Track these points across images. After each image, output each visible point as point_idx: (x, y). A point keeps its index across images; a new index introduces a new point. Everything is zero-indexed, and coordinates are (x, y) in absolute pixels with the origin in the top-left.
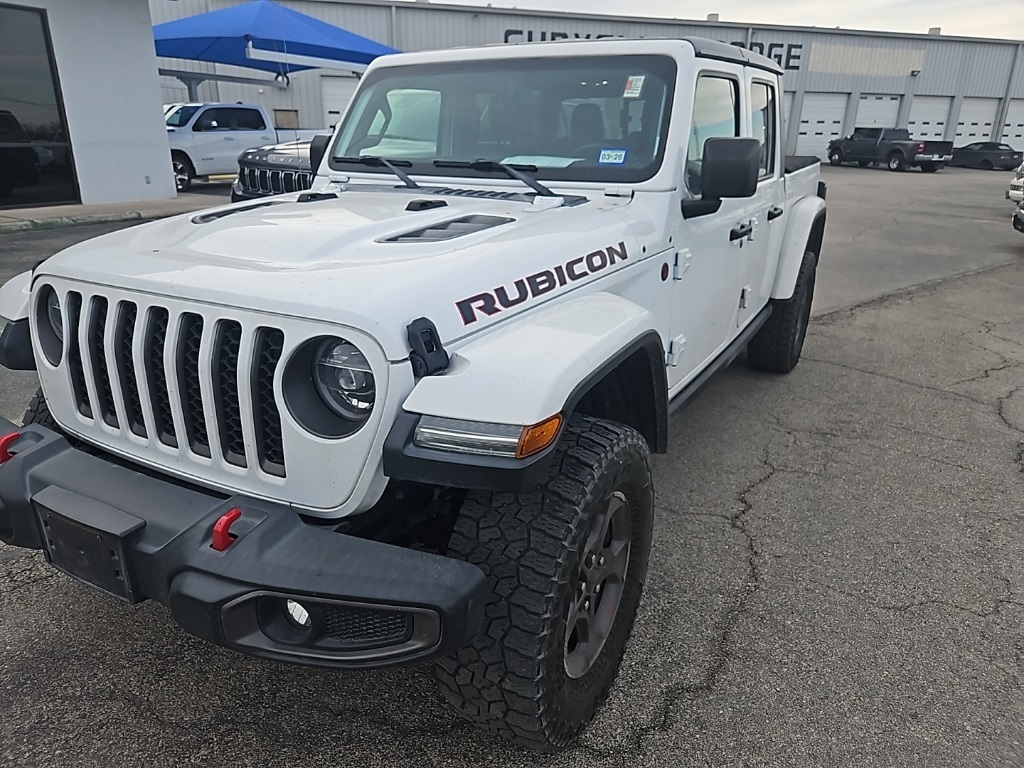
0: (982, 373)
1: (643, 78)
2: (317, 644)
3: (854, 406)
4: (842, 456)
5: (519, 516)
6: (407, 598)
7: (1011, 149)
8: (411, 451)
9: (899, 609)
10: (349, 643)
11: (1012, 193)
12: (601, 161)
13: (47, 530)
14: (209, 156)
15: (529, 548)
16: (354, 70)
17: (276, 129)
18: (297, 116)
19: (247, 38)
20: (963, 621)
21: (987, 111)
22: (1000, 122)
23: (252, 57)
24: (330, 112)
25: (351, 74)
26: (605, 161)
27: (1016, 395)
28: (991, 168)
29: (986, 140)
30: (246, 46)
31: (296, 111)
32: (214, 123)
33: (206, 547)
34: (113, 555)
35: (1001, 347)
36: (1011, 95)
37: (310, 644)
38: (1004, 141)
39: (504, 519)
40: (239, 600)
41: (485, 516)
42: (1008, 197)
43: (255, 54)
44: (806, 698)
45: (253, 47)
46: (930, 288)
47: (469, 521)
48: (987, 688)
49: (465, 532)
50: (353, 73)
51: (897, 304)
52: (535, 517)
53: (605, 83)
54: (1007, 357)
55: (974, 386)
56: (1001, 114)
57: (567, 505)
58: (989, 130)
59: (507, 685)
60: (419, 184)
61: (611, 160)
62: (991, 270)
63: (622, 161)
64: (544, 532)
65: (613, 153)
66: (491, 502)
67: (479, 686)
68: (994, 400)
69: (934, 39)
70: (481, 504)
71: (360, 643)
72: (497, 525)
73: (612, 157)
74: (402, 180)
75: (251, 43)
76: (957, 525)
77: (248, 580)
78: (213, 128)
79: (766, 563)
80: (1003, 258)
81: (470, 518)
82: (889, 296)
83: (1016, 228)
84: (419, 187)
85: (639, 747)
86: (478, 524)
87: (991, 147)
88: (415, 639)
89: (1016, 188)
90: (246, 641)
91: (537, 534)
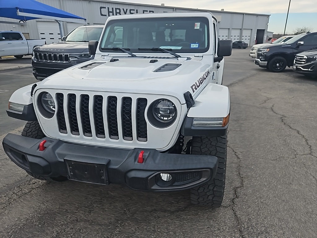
0: (264, 102)
1: (199, 23)
2: (174, 185)
3: (239, 113)
4: (243, 125)
5: (212, 144)
6: (202, 167)
7: (245, 43)
8: (193, 128)
9: (275, 160)
10: (183, 183)
11: (251, 54)
12: (191, 47)
13: (70, 168)
14: (3, 50)
15: (217, 152)
16: (56, 19)
17: (26, 40)
18: (29, 35)
19: (17, 8)
20: (290, 161)
21: (237, 33)
22: (241, 36)
23: (19, 15)
24: (41, 34)
25: (55, 21)
26: (193, 47)
27: (274, 106)
28: (240, 48)
29: (238, 40)
30: (17, 11)
31: (28, 33)
32: (4, 38)
33: (136, 163)
34: (101, 171)
35: (265, 95)
36: (243, 28)
37: (172, 186)
38: (242, 41)
39: (207, 145)
40: (153, 175)
41: (202, 145)
42: (250, 56)
43: (20, 14)
44: (266, 184)
45: (19, 11)
46: (241, 81)
47: (197, 147)
48: (302, 175)
49: (197, 151)
50: (55, 20)
51: (235, 86)
52: (216, 144)
53: (173, 25)
54: (268, 97)
55: (264, 105)
56: (241, 33)
57: (224, 139)
58: (238, 38)
59: (215, 189)
60: (136, 56)
61: (194, 47)
62: (253, 75)
63: (198, 47)
64: (220, 147)
65: (195, 45)
66: (202, 142)
67: (206, 191)
68: (270, 108)
69: (222, 12)
70: (199, 142)
71: (186, 182)
72: (206, 147)
73: (194, 46)
74: (130, 54)
75: (18, 10)
76: (277, 139)
77: (155, 169)
78: (4, 40)
79: (239, 154)
80: (254, 72)
81: (197, 146)
82: (232, 84)
83: (256, 64)
84: (137, 56)
85: (234, 203)
86: (200, 148)
87: (240, 42)
88: (203, 178)
89: (252, 53)
90: (153, 188)
91: (218, 148)
